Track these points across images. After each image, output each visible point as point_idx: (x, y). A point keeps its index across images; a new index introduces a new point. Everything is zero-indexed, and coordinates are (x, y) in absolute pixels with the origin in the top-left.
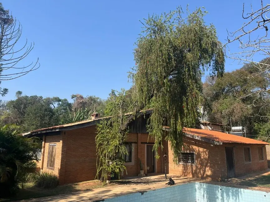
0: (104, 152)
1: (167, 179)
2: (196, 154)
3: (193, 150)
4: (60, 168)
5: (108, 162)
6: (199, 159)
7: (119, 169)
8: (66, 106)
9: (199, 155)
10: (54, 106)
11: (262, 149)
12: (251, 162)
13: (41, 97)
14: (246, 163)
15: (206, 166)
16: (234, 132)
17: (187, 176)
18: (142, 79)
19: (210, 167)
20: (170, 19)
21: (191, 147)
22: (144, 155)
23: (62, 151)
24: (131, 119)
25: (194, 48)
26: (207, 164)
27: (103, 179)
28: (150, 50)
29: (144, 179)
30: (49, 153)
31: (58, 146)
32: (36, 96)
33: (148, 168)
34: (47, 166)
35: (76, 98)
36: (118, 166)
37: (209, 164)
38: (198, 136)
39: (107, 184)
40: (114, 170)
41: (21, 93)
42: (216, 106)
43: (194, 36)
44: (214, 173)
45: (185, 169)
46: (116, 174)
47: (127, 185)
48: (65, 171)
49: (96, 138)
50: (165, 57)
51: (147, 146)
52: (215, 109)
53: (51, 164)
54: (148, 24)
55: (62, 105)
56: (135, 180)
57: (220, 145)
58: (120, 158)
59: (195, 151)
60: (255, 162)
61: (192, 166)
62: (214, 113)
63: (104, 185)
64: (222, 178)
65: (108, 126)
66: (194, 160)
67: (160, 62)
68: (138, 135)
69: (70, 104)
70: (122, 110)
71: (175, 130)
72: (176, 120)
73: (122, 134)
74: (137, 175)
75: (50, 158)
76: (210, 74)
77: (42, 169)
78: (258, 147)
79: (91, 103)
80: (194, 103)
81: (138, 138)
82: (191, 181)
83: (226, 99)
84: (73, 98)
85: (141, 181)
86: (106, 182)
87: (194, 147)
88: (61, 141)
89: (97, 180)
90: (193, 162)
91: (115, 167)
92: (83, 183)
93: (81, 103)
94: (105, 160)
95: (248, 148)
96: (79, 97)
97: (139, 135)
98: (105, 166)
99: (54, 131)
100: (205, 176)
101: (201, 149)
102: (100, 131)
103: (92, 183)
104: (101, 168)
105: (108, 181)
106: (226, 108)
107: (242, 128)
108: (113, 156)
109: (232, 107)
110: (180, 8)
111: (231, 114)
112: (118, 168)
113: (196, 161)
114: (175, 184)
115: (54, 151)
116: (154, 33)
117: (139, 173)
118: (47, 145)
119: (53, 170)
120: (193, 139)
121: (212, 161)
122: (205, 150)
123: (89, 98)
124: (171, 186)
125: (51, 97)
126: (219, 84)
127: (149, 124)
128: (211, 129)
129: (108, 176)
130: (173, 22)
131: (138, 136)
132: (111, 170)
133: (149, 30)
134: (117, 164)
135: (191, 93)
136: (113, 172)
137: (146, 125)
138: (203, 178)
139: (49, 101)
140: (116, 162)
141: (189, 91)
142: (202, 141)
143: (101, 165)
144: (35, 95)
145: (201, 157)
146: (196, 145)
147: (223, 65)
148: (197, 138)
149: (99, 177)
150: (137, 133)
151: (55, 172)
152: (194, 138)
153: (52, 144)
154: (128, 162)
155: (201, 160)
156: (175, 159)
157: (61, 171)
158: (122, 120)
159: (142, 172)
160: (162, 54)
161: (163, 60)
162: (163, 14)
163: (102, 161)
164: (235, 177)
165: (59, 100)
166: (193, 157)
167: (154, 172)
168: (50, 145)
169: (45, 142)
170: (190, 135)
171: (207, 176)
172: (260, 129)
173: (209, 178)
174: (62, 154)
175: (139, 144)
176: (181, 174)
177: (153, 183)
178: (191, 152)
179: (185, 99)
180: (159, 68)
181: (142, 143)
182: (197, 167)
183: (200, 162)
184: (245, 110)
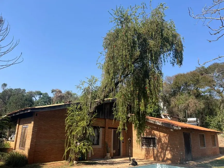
0: (73, 133)
1: (130, 161)
2: (157, 138)
3: (155, 135)
4: (29, 148)
5: (76, 143)
6: (160, 144)
7: (87, 150)
8: (46, 99)
9: (160, 140)
10: (36, 99)
11: (214, 137)
12: (205, 148)
13: (24, 90)
14: (201, 148)
15: (166, 150)
16: (189, 123)
17: (149, 159)
18: (109, 62)
19: (170, 150)
20: (136, 13)
21: (152, 132)
22: (111, 139)
23: (33, 132)
24: (99, 103)
25: (157, 37)
26: (167, 148)
27: (71, 160)
28: (117, 37)
29: (109, 161)
30: (21, 134)
31: (30, 127)
32: (20, 89)
33: (114, 151)
34: (19, 147)
35: (55, 92)
36: (85, 147)
37: (169, 148)
38: (159, 122)
39: (74, 164)
40: (81, 151)
41: (6, 86)
42: (173, 101)
43: (157, 26)
44: (173, 156)
45: (147, 153)
46: (83, 154)
47: (93, 165)
48: (34, 150)
49: (66, 120)
50: (130, 42)
51: (114, 131)
52: (173, 104)
53: (23, 145)
54: (116, 15)
55: (43, 98)
56: (101, 161)
57: (179, 130)
58: (88, 139)
59: (156, 136)
60: (209, 148)
61: (153, 149)
62: (172, 107)
63: (71, 165)
64: (181, 160)
65: (78, 109)
66: (156, 144)
67: (125, 46)
68: (105, 120)
69: (50, 97)
70: (91, 94)
71: (138, 110)
72: (140, 101)
73: (90, 116)
74: (104, 158)
75: (22, 139)
76: (170, 61)
77: (15, 149)
78: (211, 134)
79: (68, 97)
80: (156, 85)
81: (105, 123)
82: (152, 163)
83: (182, 95)
84: (52, 92)
85: (106, 163)
86: (73, 162)
87: (156, 132)
88: (33, 122)
89: (65, 161)
90: (154, 146)
91: (82, 148)
92: (51, 163)
93: (59, 96)
94: (74, 141)
95: (203, 135)
96: (58, 91)
97: (107, 120)
98: (72, 147)
99: (26, 112)
100: (165, 159)
101: (162, 134)
102: (70, 114)
103: (60, 164)
104: (69, 149)
105: (75, 161)
106: (183, 103)
107: (196, 120)
108: (81, 137)
109: (187, 102)
110: (144, 4)
111: (187, 108)
112: (84, 148)
113: (157, 145)
114: (138, 165)
115: (26, 132)
116: (121, 23)
117: (106, 155)
118: (21, 126)
119: (24, 150)
120: (155, 125)
121: (171, 145)
122: (166, 134)
123: (66, 93)
124: (135, 166)
125: (34, 91)
126: (176, 83)
127: (115, 107)
128: (170, 119)
129: (75, 157)
130: (138, 17)
131: (105, 122)
132: (78, 150)
133: (117, 20)
134: (84, 145)
135: (153, 76)
136: (81, 152)
137: (113, 108)
138: (163, 161)
139: (31, 95)
140: (83, 143)
141: (152, 74)
142: (163, 126)
143: (70, 146)
144: (18, 88)
145: (162, 142)
146: (157, 130)
147: (182, 54)
148: (158, 124)
149: (67, 158)
150: (105, 119)
151: (25, 152)
152: (156, 123)
153: (25, 126)
154: (96, 145)
155: (162, 144)
156: (139, 139)
157: (30, 151)
158: (91, 104)
159: (109, 155)
160: (127, 39)
161: (128, 45)
162: (129, 7)
163: (70, 143)
164: (192, 161)
165: (41, 94)
166: (155, 141)
167: (119, 156)
168: (23, 127)
169: (19, 125)
170: (152, 121)
171: (168, 159)
172: (211, 121)
173: (169, 161)
174: (33, 134)
175: (107, 128)
176: (144, 157)
177: (118, 164)
178: (153, 137)
179: (148, 81)
180: (124, 51)
181: (109, 128)
182: (158, 151)
183: (161, 146)
184: (198, 105)
